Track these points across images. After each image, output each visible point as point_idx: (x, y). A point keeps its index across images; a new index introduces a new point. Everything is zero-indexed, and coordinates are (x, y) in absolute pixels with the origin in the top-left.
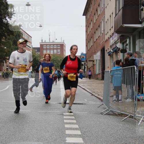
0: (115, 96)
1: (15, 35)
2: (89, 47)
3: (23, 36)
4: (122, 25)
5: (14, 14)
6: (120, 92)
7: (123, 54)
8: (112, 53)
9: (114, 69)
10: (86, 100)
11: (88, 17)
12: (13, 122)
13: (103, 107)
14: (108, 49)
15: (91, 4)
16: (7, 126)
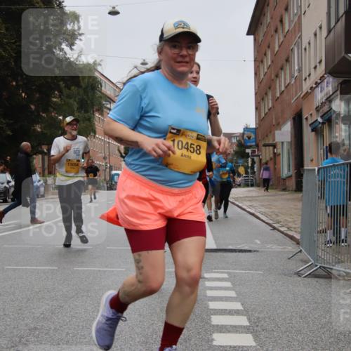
0: (332, 231)
1: (84, 86)
2: (264, 110)
3: (103, 88)
4: (344, 57)
5: (81, 35)
7: (347, 126)
8: (320, 125)
9: (325, 163)
10: (259, 242)
11: (261, 38)
12: (83, 296)
13: (301, 258)
14: (311, 115)
15: (268, 5)
16: (69, 306)
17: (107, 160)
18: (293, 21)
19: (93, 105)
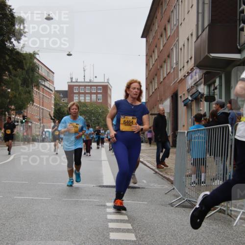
0: (195, 175)
1: (26, 69)
2: (152, 90)
3: (40, 71)
4: (207, 55)
5: (25, 33)
6: (203, 168)
7: (208, 103)
8: (190, 102)
10: (145, 182)
11: (151, 40)
12: (19, 217)
13: (174, 193)
14: (184, 94)
15: (156, 18)
16: (10, 224)
17: (41, 121)
18: (173, 30)
19: (32, 82)
